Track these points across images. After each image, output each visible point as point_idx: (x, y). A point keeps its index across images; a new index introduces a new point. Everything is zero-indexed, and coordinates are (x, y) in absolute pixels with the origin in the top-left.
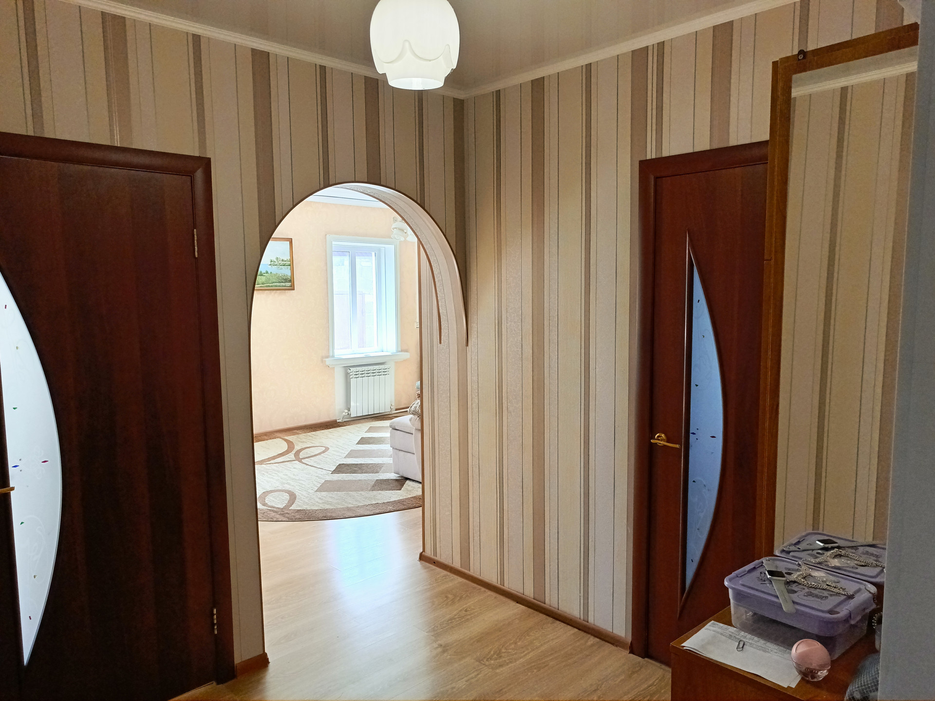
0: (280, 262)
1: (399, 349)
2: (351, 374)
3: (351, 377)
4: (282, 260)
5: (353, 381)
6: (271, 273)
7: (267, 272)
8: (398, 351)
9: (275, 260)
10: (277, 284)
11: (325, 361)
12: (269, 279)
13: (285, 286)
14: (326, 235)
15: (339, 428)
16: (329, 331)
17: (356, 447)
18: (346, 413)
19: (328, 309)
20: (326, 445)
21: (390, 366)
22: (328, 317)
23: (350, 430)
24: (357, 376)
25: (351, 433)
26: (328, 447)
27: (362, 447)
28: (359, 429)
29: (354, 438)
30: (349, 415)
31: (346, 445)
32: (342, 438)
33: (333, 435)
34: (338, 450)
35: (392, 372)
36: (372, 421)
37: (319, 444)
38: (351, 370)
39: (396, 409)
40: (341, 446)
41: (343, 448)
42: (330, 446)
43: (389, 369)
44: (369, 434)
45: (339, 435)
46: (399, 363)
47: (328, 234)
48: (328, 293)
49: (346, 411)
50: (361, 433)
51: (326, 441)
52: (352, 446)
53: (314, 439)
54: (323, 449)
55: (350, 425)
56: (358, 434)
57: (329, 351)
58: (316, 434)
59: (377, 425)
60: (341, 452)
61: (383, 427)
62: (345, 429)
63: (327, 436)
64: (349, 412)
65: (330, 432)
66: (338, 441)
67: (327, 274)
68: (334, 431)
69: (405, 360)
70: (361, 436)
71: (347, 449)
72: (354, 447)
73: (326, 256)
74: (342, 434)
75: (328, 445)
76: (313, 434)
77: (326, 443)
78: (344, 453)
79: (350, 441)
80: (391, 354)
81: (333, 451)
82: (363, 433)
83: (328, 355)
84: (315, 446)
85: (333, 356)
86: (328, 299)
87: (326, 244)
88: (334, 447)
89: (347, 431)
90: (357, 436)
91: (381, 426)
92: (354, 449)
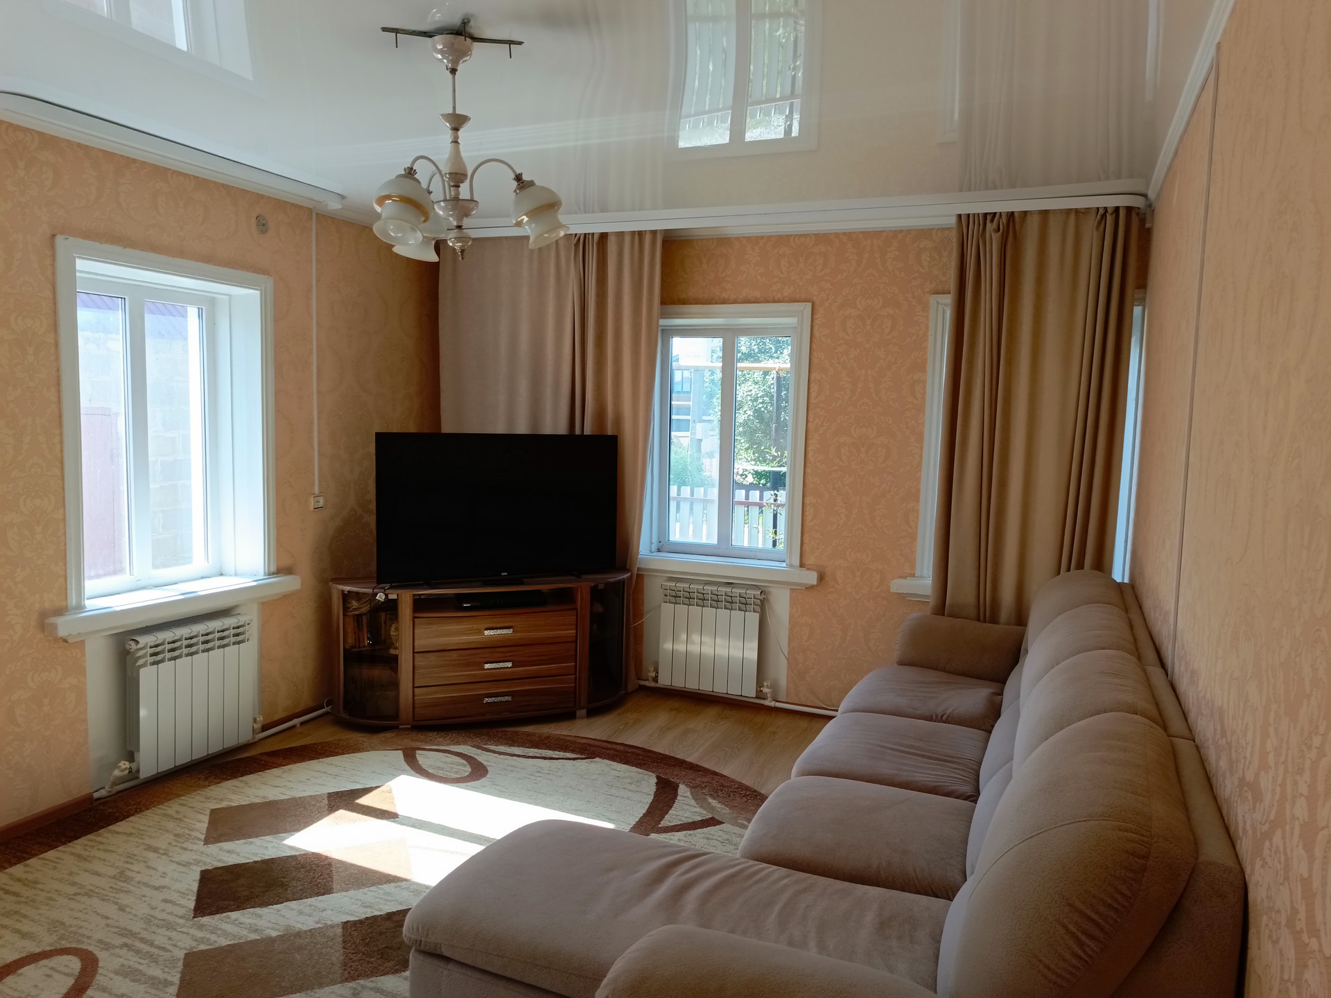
1: (273, 569)
2: (141, 653)
3: (140, 662)
5: (147, 676)
8: (270, 574)
11: (54, 627)
14: (54, 236)
15: (111, 832)
16: (65, 533)
17: (200, 934)
18: (123, 771)
19: (62, 463)
20: (85, 940)
21: (250, 617)
22: (63, 488)
23: (150, 837)
24: (157, 656)
25: (156, 850)
26: (90, 948)
27: (225, 926)
28: (179, 831)
29: (177, 880)
30: (133, 774)
31: (158, 926)
32: (132, 888)
33: (97, 874)
34: (137, 966)
35: (253, 632)
36: (207, 783)
37: (55, 937)
38: (137, 642)
39: (264, 728)
40: (143, 940)
41: (152, 944)
42: (100, 941)
43: (248, 624)
44: (221, 849)
45: (117, 868)
46: (270, 605)
47: (62, 233)
48: (60, 416)
49: (125, 765)
50: (195, 847)
51: (79, 915)
52: (184, 930)
53: (25, 910)
54: (75, 964)
55: (141, 811)
56: (186, 857)
57: (66, 593)
58: (30, 877)
59: (231, 800)
60: (153, 978)
61: (252, 807)
62: (131, 834)
63: (74, 884)
64: (134, 766)
65: (79, 856)
66: (122, 909)
67: (57, 359)
68: (93, 847)
69: (286, 597)
70: (197, 862)
71: (168, 951)
72: (192, 931)
73: (55, 304)
74: (127, 862)
75: (89, 938)
76: (19, 880)
77: (81, 927)
78: (167, 983)
79: (165, 901)
80: (255, 584)
81: (118, 979)
82: (200, 846)
83: (63, 604)
84: (38, 950)
85: (80, 607)
86: (61, 434)
87: (53, 265)
88: (114, 947)
89: (140, 841)
90: (182, 869)
91: (244, 801)
92: (194, 944)
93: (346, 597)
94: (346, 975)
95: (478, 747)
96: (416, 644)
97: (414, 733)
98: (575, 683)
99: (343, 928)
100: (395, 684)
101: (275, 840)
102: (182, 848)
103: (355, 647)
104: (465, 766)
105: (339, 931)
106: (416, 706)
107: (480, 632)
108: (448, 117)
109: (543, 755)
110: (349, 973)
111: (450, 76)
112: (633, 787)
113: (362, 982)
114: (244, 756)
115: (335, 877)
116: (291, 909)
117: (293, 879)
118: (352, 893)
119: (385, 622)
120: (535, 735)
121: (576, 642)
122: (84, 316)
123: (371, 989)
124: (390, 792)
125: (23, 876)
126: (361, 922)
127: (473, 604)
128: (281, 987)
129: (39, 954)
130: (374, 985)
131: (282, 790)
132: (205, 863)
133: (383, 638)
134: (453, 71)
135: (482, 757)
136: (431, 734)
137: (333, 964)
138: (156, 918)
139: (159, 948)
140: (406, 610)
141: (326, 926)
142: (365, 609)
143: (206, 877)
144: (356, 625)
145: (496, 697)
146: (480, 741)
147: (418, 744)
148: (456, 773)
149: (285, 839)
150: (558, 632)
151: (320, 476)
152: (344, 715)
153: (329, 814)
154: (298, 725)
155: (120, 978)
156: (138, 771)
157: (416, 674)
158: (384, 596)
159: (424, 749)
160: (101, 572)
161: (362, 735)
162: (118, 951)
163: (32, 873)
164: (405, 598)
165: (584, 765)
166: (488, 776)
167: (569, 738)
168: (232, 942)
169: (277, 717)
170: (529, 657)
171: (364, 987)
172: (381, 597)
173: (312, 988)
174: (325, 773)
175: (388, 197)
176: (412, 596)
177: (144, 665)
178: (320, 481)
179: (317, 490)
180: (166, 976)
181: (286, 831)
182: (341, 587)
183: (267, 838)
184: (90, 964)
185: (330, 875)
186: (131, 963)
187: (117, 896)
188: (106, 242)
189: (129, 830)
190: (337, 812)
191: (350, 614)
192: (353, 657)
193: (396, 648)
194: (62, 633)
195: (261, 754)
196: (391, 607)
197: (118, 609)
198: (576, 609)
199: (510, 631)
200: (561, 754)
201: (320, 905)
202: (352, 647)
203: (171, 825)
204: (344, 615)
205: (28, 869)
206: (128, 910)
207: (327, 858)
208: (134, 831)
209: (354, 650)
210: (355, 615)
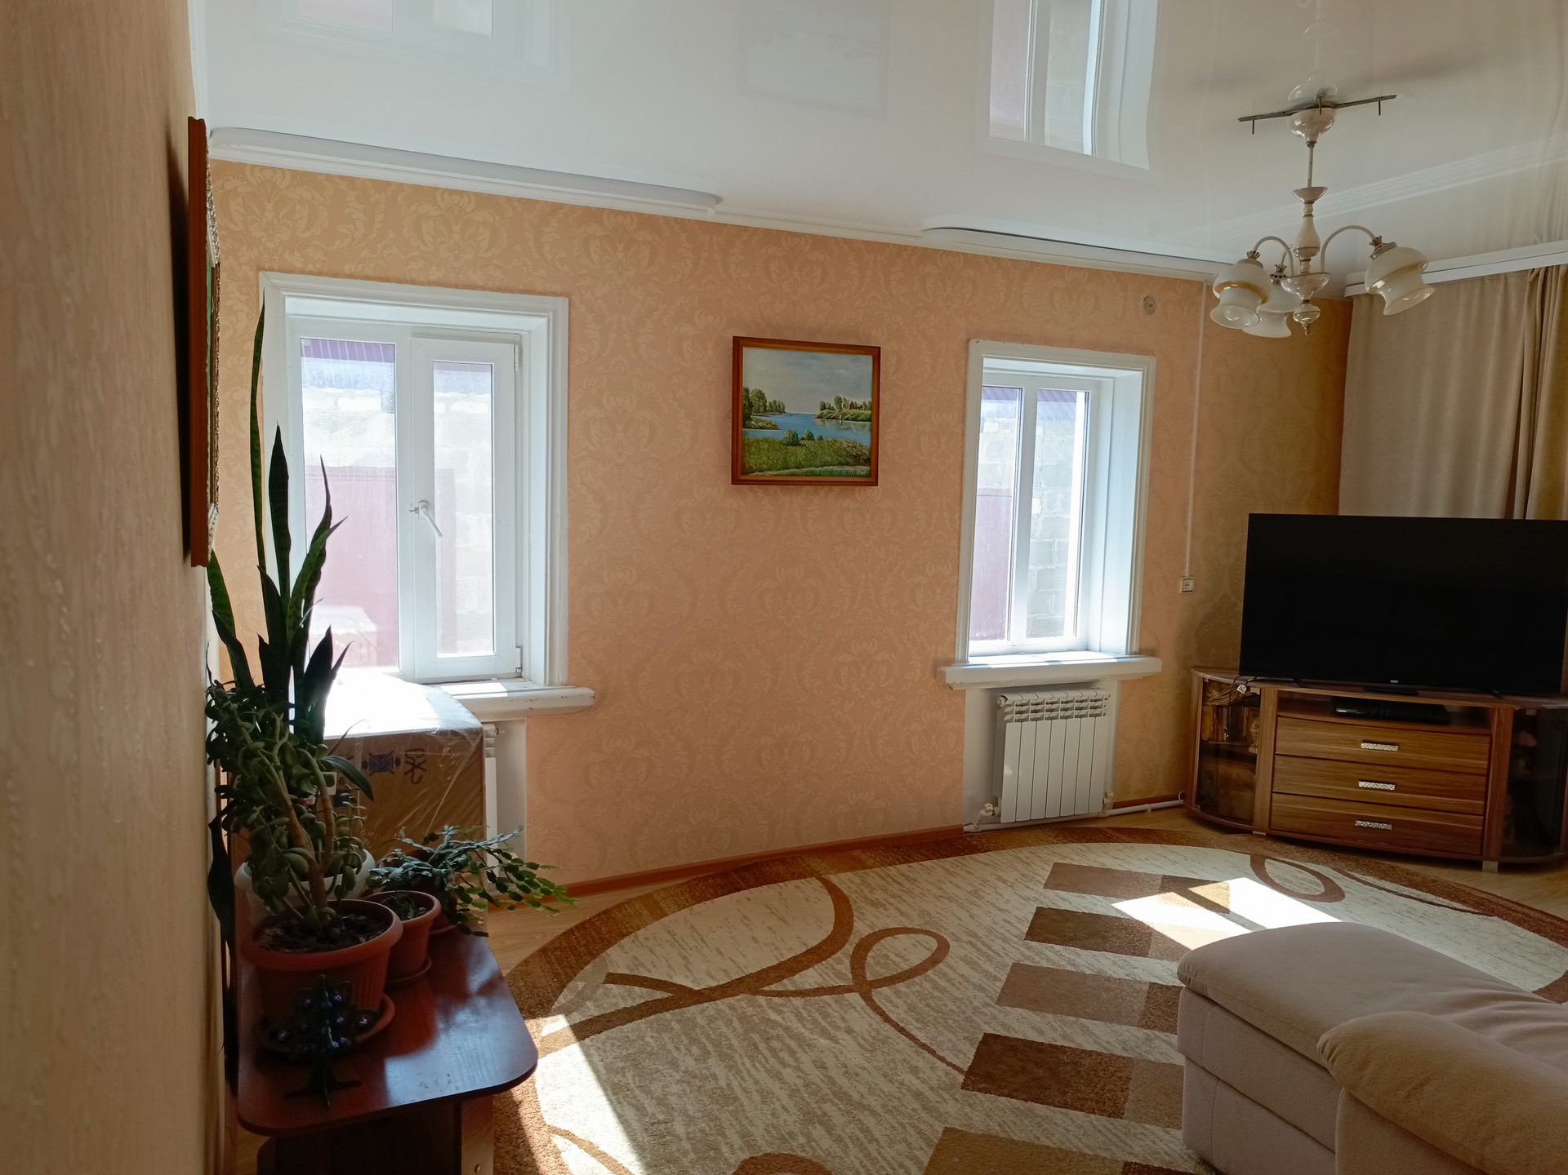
0: (845, 410)
1: (1135, 648)
2: (1008, 709)
3: (1007, 717)
4: (852, 406)
5: (1012, 730)
6: (821, 438)
7: (810, 437)
8: (1132, 654)
9: (833, 405)
10: (835, 468)
11: (944, 674)
12: (815, 455)
13: (855, 476)
14: (969, 340)
15: (972, 858)
16: (957, 596)
17: (1027, 953)
18: (987, 811)
19: (959, 536)
20: (942, 929)
21: (1110, 693)
22: (959, 557)
23: (1002, 871)
24: (1022, 715)
25: (1005, 882)
26: (945, 937)
27: (1048, 953)
28: (1025, 872)
29: (1017, 908)
30: (996, 816)
31: (996, 937)
32: (982, 904)
33: (958, 886)
34: (976, 959)
35: (1112, 707)
36: (1055, 841)
37: (922, 921)
38: (1006, 699)
39: (1116, 806)
40: (983, 943)
41: (990, 948)
42: (952, 934)
43: (1106, 699)
44: (1057, 895)
45: (973, 886)
46: (1132, 685)
47: (975, 337)
48: (961, 496)
49: (989, 806)
50: (1036, 888)
51: (940, 911)
52: (1016, 946)
53: (905, 896)
54: (933, 944)
55: (999, 849)
56: (1027, 893)
57: (954, 647)
58: (911, 875)
59: (1073, 859)
60: (987, 971)
61: (1090, 869)
62: (988, 865)
63: (941, 889)
64: (996, 809)
65: (947, 870)
66: (972, 916)
67: (963, 446)
68: (958, 866)
69: (1146, 678)
70: (1036, 900)
71: (1001, 956)
72: (1022, 949)
73: (965, 399)
74: (981, 885)
75: (946, 929)
76: (904, 875)
77: (941, 920)
78: (996, 978)
79: (1005, 921)
80: (1115, 661)
81: (961, 964)
82: (1041, 888)
83: (952, 656)
84: (910, 926)
85: (965, 661)
86: (960, 511)
87: (966, 366)
88: (962, 941)
89: (994, 872)
90: (1023, 902)
91: (1085, 863)
92: (1022, 958)
93: (1207, 686)
94: (1144, 1022)
95: (1340, 871)
96: (1277, 745)
97: (1269, 842)
98: (1484, 826)
99: (1150, 987)
100: (1251, 787)
101: (1104, 901)
102: (1026, 886)
103: (1213, 740)
104: (1318, 885)
105: (1146, 988)
106: (1273, 812)
107: (1356, 744)
108: (1301, 192)
109: (1421, 898)
110: (1147, 1022)
111: (1308, 149)
112: (1536, 958)
113: (1156, 1032)
114: (1091, 826)
115: (1153, 945)
116: (1107, 958)
117: (1114, 936)
118: (1165, 962)
119: (1248, 719)
120: (1417, 875)
121: (1488, 776)
122: (987, 407)
123: (1164, 1041)
124: (1227, 889)
125: (907, 873)
126: (1167, 987)
127: (1350, 711)
128: (1084, 1011)
129: (911, 929)
130: (1167, 1039)
131: (1120, 862)
132: (1041, 902)
133: (1244, 734)
134: (1311, 144)
135: (1341, 881)
136: (1288, 847)
137: (1133, 1011)
138: (996, 931)
139: (994, 952)
140: (1269, 706)
141: (1135, 981)
142: (1225, 701)
143: (1040, 912)
144: (1215, 716)
145: (1372, 822)
146: (1344, 866)
147: (1270, 853)
148: (1306, 889)
149: (1114, 902)
150: (1462, 760)
151: (1191, 558)
152: (1196, 809)
153: (1159, 893)
154: (1149, 811)
155: (963, 964)
156: (1000, 816)
157: (1275, 778)
158: (1246, 689)
159: (1276, 860)
160: (984, 635)
161: (1211, 832)
162: (964, 944)
163: (913, 872)
164: (1269, 693)
165: (1473, 920)
166: (1343, 901)
167: (1463, 888)
168: (1052, 967)
169: (1128, 798)
170: (1418, 782)
171: (1156, 1036)
172: (1242, 689)
173: (1111, 1022)
174: (1165, 857)
175: (1228, 284)
176: (1276, 692)
177: (1010, 721)
178: (1191, 564)
179: (1187, 574)
180: (996, 973)
181: (1115, 896)
182: (1202, 674)
183: (1098, 897)
184: (943, 947)
185: (1148, 942)
186: (973, 956)
187: (970, 906)
188: (1008, 341)
189: (987, 861)
190: (1168, 893)
191: (1210, 704)
192: (1210, 751)
193: (1255, 747)
194: (949, 680)
195: (1108, 828)
196: (1253, 701)
197: (993, 667)
198: (1490, 735)
199: (1395, 748)
200: (1447, 902)
201: (1132, 963)
202: (1210, 739)
203: (1020, 866)
204: (1203, 705)
205: (910, 869)
206: (976, 918)
207: (1148, 927)
208: (990, 863)
209: (1211, 742)
210: (1215, 706)
